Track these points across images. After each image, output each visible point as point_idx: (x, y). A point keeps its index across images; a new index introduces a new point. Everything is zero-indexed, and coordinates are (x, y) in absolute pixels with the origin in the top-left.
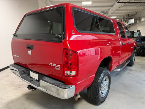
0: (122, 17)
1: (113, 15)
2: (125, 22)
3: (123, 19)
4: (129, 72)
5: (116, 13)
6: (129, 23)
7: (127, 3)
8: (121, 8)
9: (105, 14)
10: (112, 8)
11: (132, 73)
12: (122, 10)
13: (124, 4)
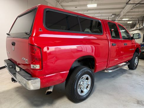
0: (136, 19)
1: (125, 17)
2: (140, 25)
3: (137, 21)
4: (128, 75)
5: (129, 15)
6: (143, 26)
7: (138, 4)
8: (134, 10)
9: (118, 16)
10: (123, 10)
11: (129, 76)
12: (134, 12)
13: (135, 5)
